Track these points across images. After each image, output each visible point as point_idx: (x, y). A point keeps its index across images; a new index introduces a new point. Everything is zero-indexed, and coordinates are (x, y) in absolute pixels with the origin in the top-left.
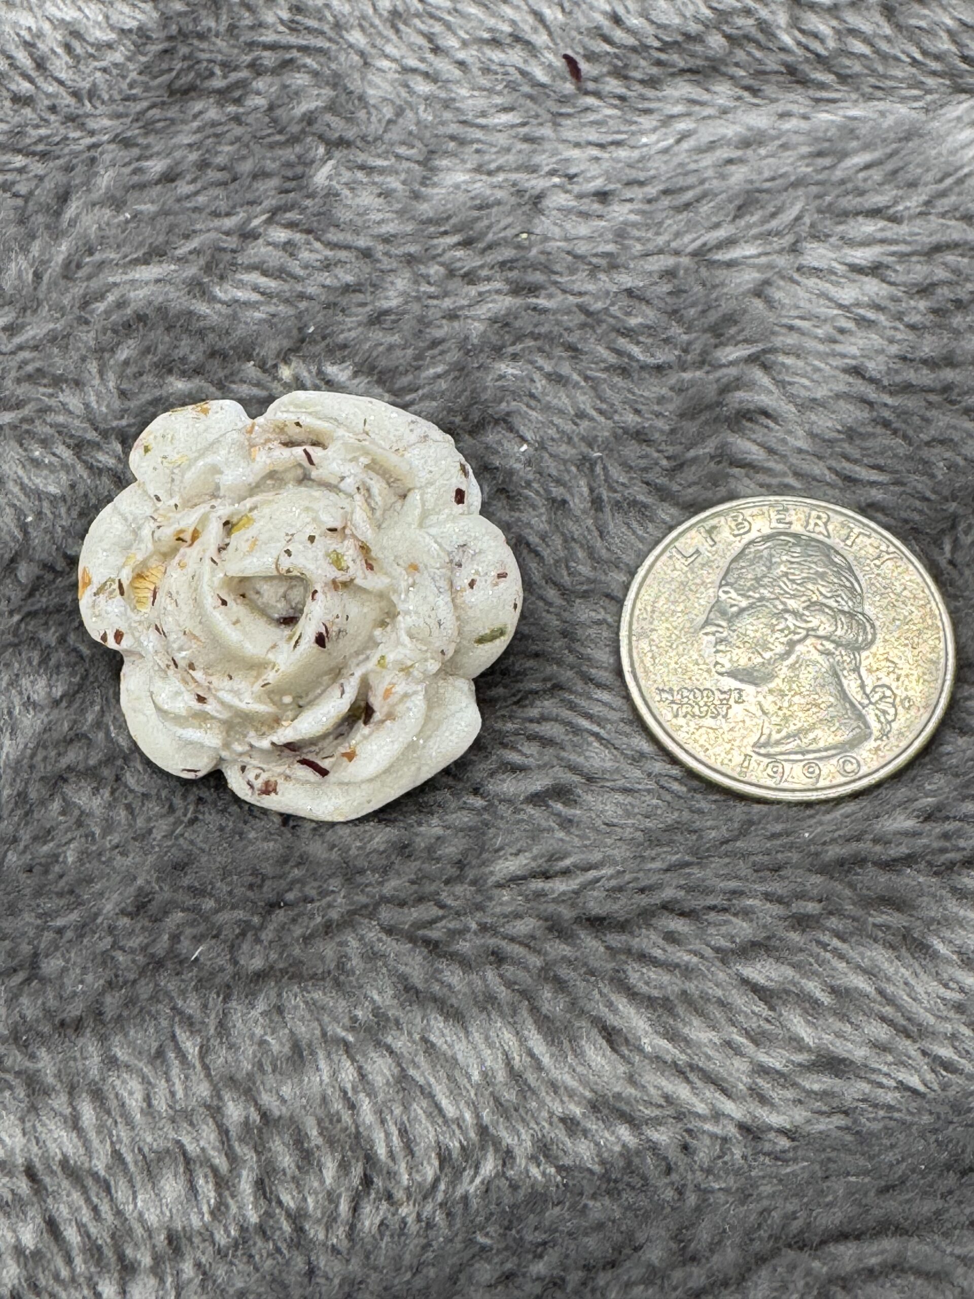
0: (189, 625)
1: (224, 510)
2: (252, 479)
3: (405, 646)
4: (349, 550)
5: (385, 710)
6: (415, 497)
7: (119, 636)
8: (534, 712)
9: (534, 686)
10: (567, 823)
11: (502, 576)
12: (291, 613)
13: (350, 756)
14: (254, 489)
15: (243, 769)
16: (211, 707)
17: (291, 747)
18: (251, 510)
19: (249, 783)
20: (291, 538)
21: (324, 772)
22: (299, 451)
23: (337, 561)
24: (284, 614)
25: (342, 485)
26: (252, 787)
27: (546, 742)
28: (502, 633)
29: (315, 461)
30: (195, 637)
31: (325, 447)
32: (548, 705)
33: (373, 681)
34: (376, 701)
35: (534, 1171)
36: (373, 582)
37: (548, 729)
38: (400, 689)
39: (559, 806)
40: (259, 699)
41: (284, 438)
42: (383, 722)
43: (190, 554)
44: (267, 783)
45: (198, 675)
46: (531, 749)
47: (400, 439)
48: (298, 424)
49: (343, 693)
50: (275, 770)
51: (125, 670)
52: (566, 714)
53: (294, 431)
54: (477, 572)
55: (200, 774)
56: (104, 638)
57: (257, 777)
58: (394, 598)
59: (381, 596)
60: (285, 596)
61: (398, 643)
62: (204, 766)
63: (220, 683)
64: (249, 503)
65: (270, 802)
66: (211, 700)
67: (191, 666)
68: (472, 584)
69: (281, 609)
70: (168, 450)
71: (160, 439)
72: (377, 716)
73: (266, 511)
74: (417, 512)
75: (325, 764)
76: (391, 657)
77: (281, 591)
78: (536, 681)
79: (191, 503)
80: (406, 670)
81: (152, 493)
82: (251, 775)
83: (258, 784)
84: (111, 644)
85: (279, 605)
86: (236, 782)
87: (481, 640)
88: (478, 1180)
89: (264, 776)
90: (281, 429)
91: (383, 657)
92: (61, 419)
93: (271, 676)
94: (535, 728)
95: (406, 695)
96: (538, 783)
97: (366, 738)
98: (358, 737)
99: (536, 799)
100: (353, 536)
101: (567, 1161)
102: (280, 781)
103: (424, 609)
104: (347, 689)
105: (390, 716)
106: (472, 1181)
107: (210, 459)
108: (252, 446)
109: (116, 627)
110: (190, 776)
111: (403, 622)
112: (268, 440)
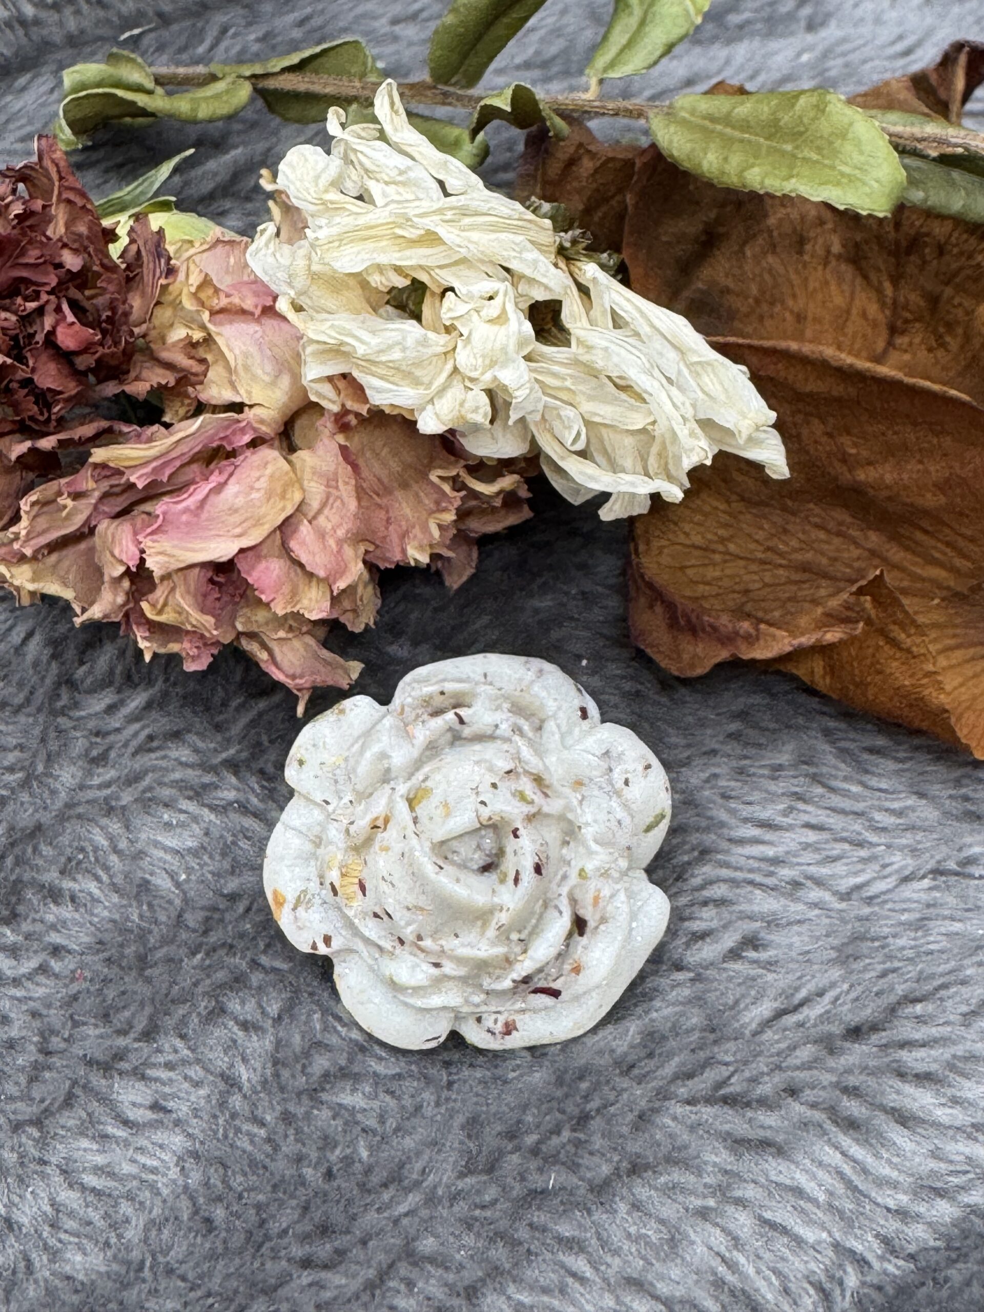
0: (411, 900)
1: (403, 789)
2: (416, 753)
3: (596, 853)
4: (527, 786)
5: (597, 917)
6: (551, 726)
7: (327, 940)
8: (697, 881)
9: (686, 858)
10: (770, 965)
11: (648, 767)
12: (489, 860)
13: (577, 970)
14: (418, 764)
15: (479, 1020)
16: (449, 968)
17: (526, 980)
18: (424, 781)
19: (489, 1031)
20: (476, 791)
21: (555, 994)
22: (450, 716)
23: (522, 797)
24: (482, 863)
25: (498, 732)
26: (493, 1034)
27: (721, 903)
28: (663, 817)
29: (466, 719)
30: (422, 909)
31: (469, 706)
32: (706, 870)
33: (578, 895)
34: (587, 913)
35: (891, 1268)
36: (553, 806)
37: (718, 891)
38: (606, 892)
39: (752, 954)
40: (493, 944)
41: (430, 710)
42: (597, 928)
43: (391, 835)
44: (507, 1024)
45: (427, 943)
46: (708, 913)
47: (520, 680)
48: (442, 693)
49: (561, 913)
50: (509, 1009)
51: (338, 970)
52: (725, 873)
53: (438, 701)
54: (627, 772)
55: (442, 1040)
56: (314, 947)
57: (496, 1021)
58: (570, 816)
59: (562, 818)
60: (479, 847)
61: (590, 853)
62: (442, 1029)
63: (450, 943)
64: (420, 776)
65: (515, 1041)
66: (444, 962)
67: (420, 938)
68: (627, 783)
69: (479, 859)
70: (325, 756)
71: (312, 749)
72: (591, 924)
73: (438, 777)
74: (557, 736)
75: (555, 986)
76: (590, 866)
77: (474, 844)
78: (686, 853)
79: (364, 796)
80: (605, 874)
81: (319, 799)
82: (489, 1022)
83: (499, 1027)
84: (322, 950)
85: (476, 856)
86: (474, 1035)
87: (648, 829)
88: (848, 1294)
89: (502, 1019)
90: (426, 702)
91: (582, 870)
92: (177, 775)
93: (503, 918)
94: (706, 893)
95: (612, 896)
96: (729, 940)
97: (585, 948)
98: (580, 949)
99: (734, 954)
100: (526, 772)
101: (912, 1248)
102: (517, 1018)
103: (602, 816)
104: (563, 908)
105: (603, 920)
106: (844, 1297)
107: (376, 748)
108: (406, 725)
109: (324, 932)
110: (433, 1045)
111: (588, 833)
112: (418, 716)
